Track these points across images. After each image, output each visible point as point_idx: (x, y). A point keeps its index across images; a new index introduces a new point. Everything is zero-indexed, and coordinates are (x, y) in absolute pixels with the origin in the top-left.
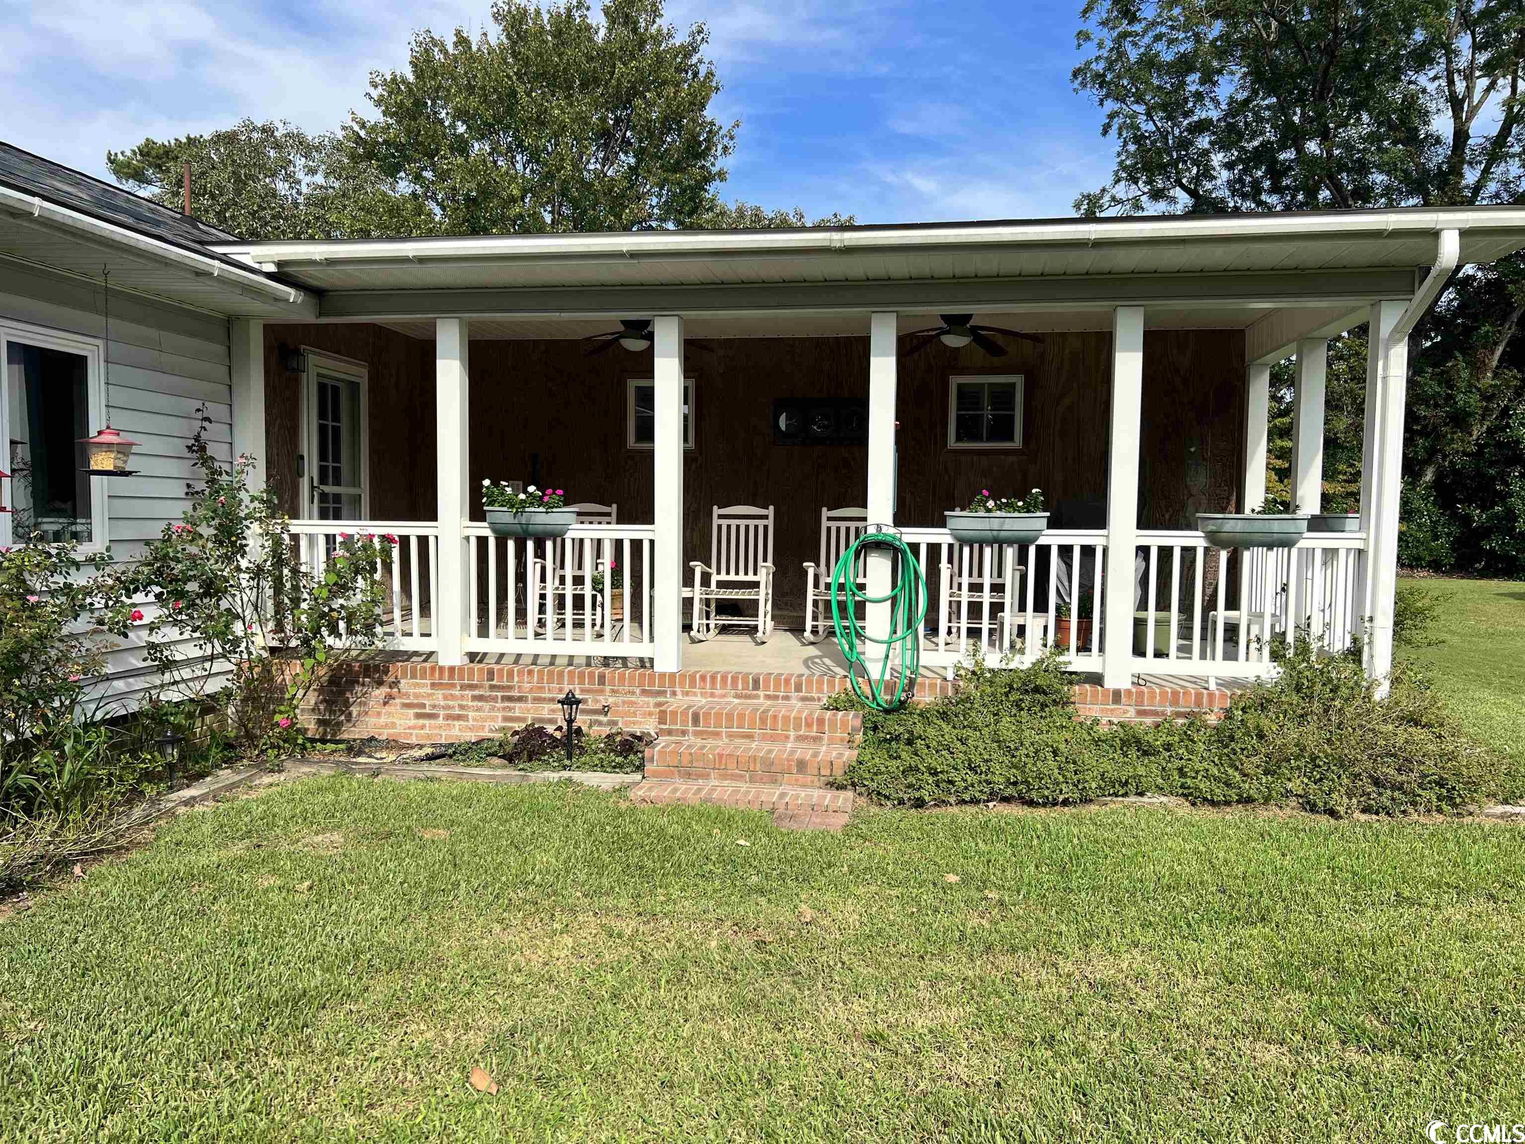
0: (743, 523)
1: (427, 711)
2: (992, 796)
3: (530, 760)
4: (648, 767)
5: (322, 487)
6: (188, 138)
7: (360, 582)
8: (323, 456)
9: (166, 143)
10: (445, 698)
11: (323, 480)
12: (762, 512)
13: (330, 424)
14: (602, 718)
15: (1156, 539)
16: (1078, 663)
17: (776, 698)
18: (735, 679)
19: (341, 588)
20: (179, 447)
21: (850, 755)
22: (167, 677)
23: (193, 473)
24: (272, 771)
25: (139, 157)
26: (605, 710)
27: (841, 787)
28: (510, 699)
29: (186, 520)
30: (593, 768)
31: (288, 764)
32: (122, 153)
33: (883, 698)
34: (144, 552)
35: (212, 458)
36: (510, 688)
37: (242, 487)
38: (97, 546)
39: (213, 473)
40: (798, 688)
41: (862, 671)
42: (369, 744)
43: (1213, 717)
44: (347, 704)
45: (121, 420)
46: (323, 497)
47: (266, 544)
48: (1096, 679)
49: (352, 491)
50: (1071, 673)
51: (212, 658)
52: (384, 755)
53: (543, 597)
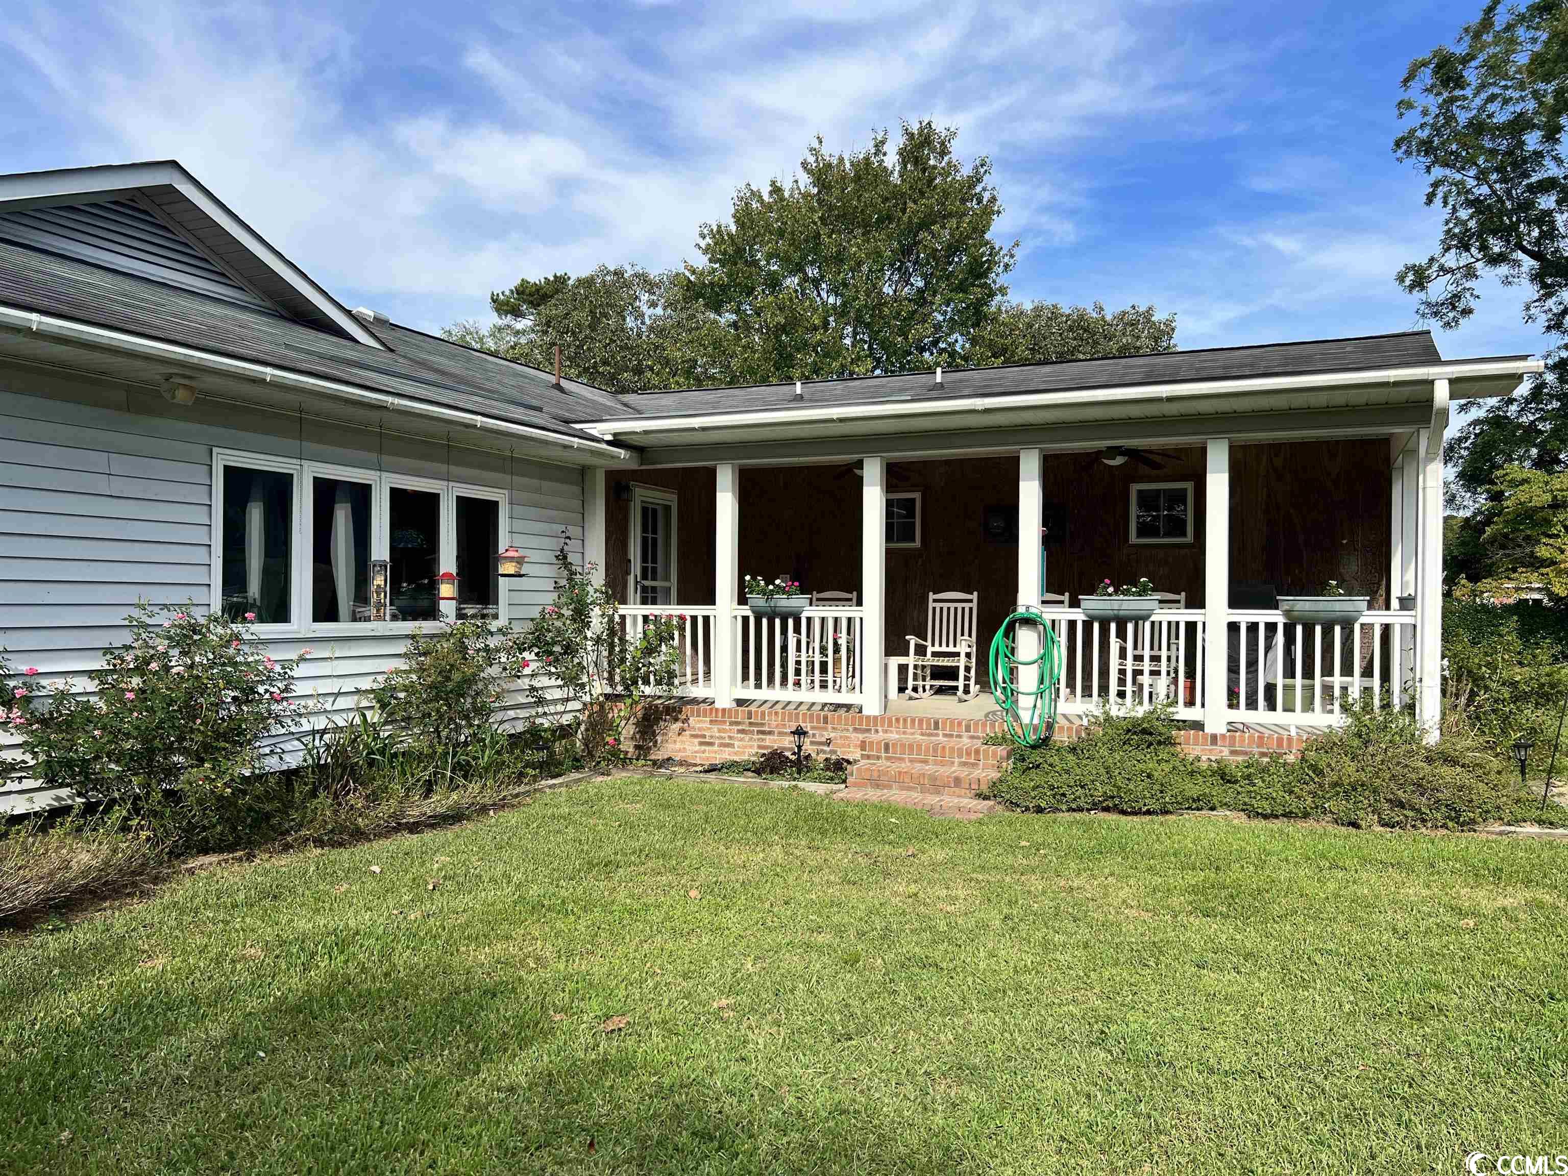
0: (952, 606)
1: (707, 740)
2: (1095, 806)
3: (771, 773)
4: (850, 780)
5: (644, 582)
6: (555, 276)
7: (664, 648)
8: (644, 559)
9: (538, 282)
10: (719, 731)
11: (645, 577)
12: (969, 597)
13: (650, 536)
14: (826, 748)
15: (1244, 617)
16: (1183, 713)
17: (951, 736)
18: (921, 721)
19: (650, 651)
20: (550, 557)
21: (995, 775)
22: (540, 710)
23: (559, 573)
24: (603, 774)
25: (515, 295)
26: (828, 742)
27: (986, 798)
28: (763, 733)
29: (555, 605)
30: (814, 780)
31: (614, 771)
32: (503, 293)
33: (1032, 738)
34: (530, 626)
35: (571, 563)
36: (763, 725)
37: (589, 583)
38: (502, 622)
39: (571, 575)
40: (968, 729)
41: (1017, 717)
42: (668, 761)
43: (1292, 757)
44: (654, 734)
45: (519, 541)
46: (644, 589)
47: (604, 621)
48: (1198, 726)
49: (666, 584)
50: (1178, 721)
51: (568, 700)
52: (676, 769)
53: (798, 663)
